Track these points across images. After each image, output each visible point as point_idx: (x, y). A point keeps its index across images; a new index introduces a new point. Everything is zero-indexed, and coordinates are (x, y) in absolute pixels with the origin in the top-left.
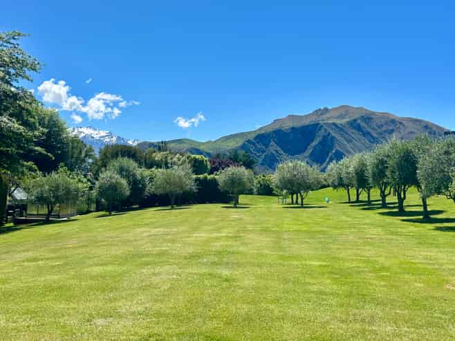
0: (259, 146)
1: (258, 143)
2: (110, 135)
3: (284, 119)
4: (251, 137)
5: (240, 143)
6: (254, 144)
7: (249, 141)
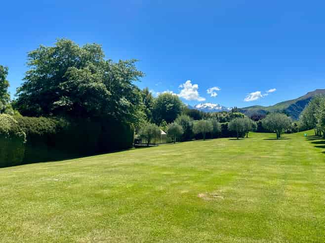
0: (298, 107)
1: (298, 105)
2: (219, 106)
3: (314, 92)
4: (294, 103)
5: (288, 106)
6: (296, 106)
7: (293, 105)
